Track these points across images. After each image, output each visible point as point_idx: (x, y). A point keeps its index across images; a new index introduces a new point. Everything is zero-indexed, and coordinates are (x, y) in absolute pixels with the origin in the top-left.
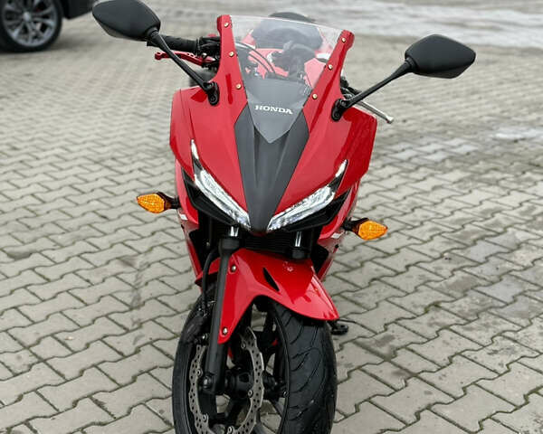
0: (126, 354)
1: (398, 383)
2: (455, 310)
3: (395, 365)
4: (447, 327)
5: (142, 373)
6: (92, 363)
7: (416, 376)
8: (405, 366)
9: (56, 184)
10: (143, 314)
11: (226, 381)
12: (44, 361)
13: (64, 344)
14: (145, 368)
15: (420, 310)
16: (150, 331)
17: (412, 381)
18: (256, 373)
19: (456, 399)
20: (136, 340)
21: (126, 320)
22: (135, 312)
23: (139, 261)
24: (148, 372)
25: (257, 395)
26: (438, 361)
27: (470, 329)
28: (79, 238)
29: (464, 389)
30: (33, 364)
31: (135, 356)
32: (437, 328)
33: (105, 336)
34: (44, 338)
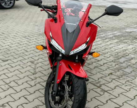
0: (32, 86)
1: (102, 93)
2: (116, 75)
4: (114, 79)
6: (24, 88)
7: (106, 91)
8: (104, 89)
9: (14, 43)
10: (37, 75)
11: (59, 93)
12: (12, 87)
13: (16, 83)
15: (107, 75)
16: (39, 80)
17: (106, 93)
18: (66, 91)
19: (117, 97)
20: (35, 82)
21: (32, 77)
22: (34, 75)
23: (36, 62)
24: (38, 90)
25: (67, 96)
26: (112, 88)
27: (120, 80)
28: (20, 56)
29: (119, 95)
30: (9, 88)
31: (35, 86)
32: (112, 79)
33: (27, 81)
34: (12, 81)
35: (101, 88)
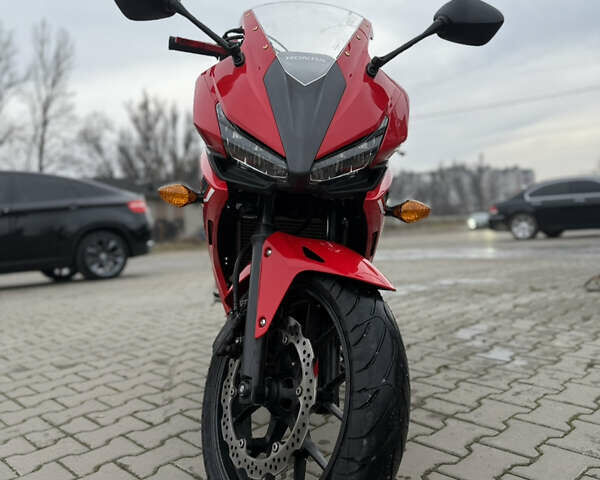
0: (155, 423)
1: (436, 423)
2: (464, 369)
3: (427, 410)
4: (464, 380)
5: (170, 437)
6: (120, 433)
7: (452, 417)
8: (437, 410)
10: (174, 393)
12: (72, 436)
13: (93, 421)
14: (174, 432)
15: (433, 371)
16: (180, 404)
17: (449, 421)
18: (303, 365)
19: (501, 432)
20: (166, 412)
21: (158, 399)
22: (166, 393)
23: (172, 361)
24: (178, 436)
25: (308, 390)
26: (468, 404)
27: (486, 380)
28: (122, 353)
29: (504, 423)
30: (59, 439)
31: (165, 424)
32: (455, 381)
33: (135, 412)
34: (76, 417)
35: (424, 407)
